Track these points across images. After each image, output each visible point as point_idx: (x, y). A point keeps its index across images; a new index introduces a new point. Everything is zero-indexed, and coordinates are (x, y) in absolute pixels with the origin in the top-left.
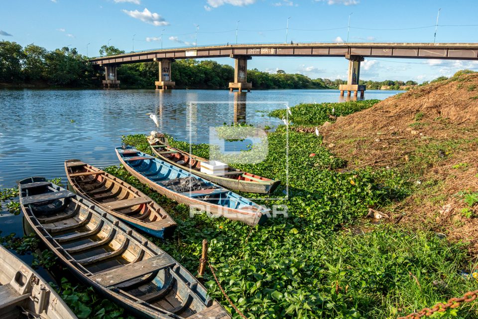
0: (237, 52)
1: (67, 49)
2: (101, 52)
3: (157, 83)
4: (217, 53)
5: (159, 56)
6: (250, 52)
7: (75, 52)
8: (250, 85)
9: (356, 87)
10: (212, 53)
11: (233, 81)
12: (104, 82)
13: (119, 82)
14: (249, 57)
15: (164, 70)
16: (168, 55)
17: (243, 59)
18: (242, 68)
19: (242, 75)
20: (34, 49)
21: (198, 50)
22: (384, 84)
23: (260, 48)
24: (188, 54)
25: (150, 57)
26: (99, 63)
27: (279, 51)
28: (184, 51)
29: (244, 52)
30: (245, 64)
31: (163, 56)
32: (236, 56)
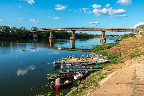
0: (72, 30)
1: (22, 28)
2: (31, 28)
3: (49, 37)
4: (67, 30)
5: (50, 30)
6: (76, 29)
7: (25, 29)
8: (76, 38)
9: (104, 39)
10: (65, 30)
11: (71, 37)
12: (33, 37)
13: (37, 37)
14: (75, 31)
15: (51, 34)
16: (53, 30)
17: (74, 31)
18: (73, 34)
19: (74, 35)
20: (14, 28)
21: (62, 29)
22: (110, 35)
23: (79, 29)
24: (58, 30)
25: (47, 30)
26: (32, 32)
27: (84, 29)
28: (58, 29)
29: (74, 30)
30: (74, 32)
31: (51, 30)
32: (72, 31)
